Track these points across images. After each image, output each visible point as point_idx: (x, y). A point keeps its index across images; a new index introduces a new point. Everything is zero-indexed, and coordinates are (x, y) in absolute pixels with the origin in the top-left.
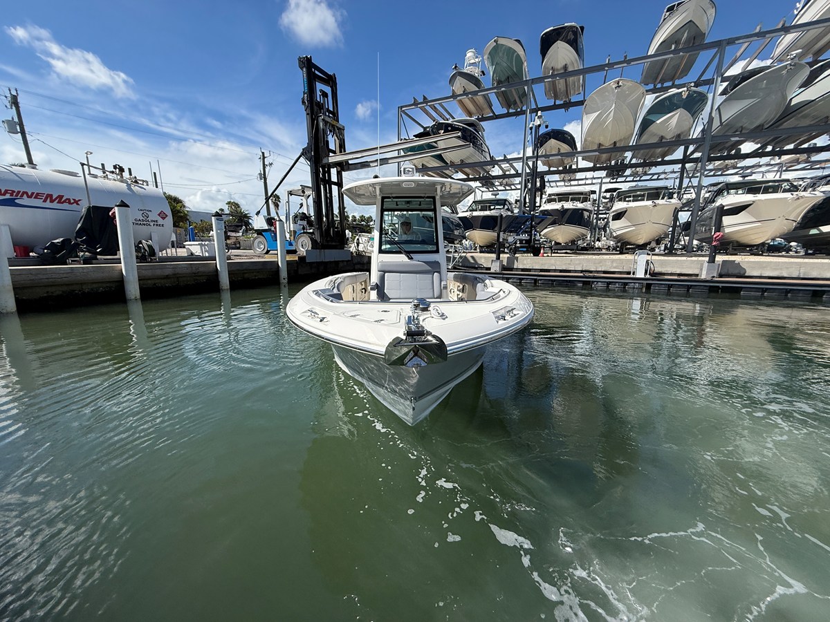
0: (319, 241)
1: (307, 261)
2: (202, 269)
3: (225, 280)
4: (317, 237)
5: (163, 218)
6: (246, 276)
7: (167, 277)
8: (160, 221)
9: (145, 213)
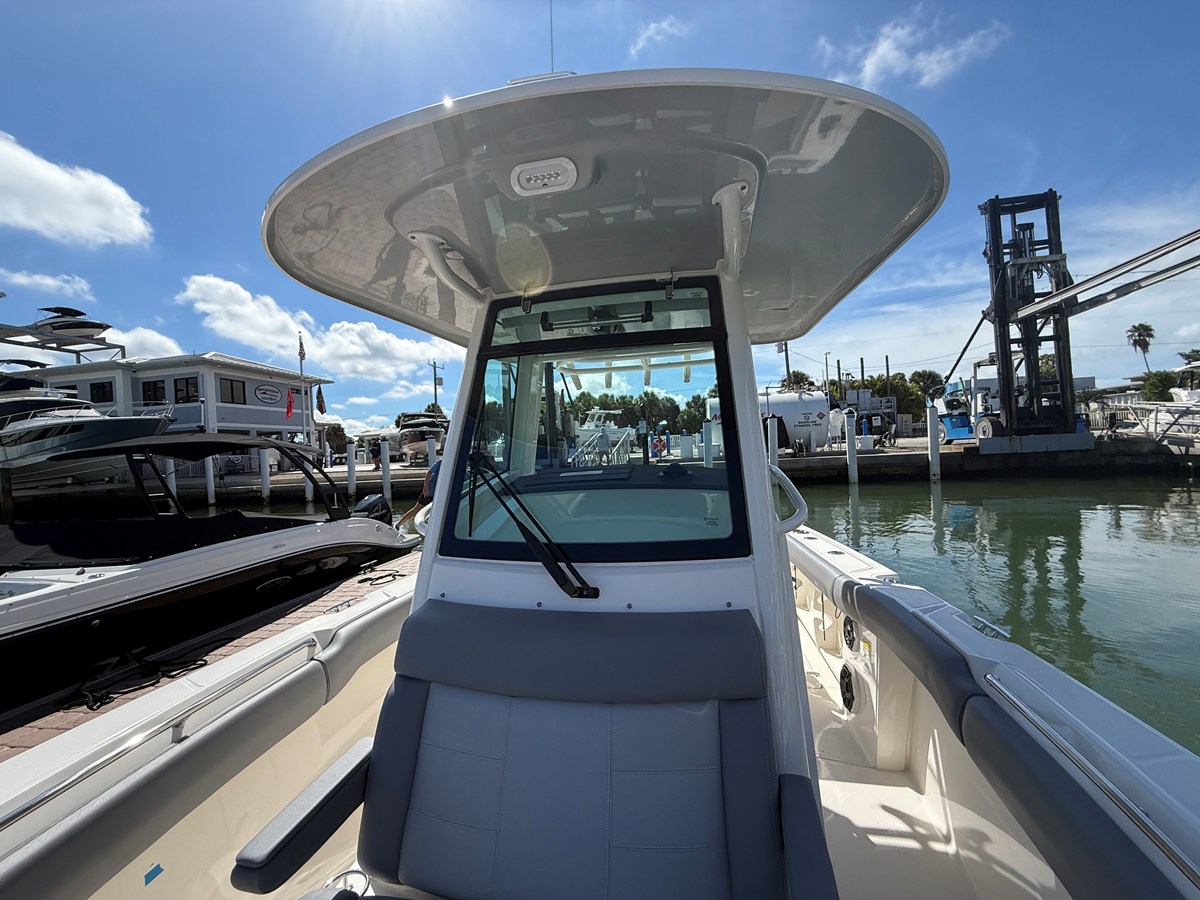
0: (1004, 424)
1: (981, 453)
2: (832, 463)
3: (854, 474)
4: (1003, 420)
5: (821, 418)
6: (883, 470)
7: (801, 469)
8: (819, 421)
9: (807, 416)
